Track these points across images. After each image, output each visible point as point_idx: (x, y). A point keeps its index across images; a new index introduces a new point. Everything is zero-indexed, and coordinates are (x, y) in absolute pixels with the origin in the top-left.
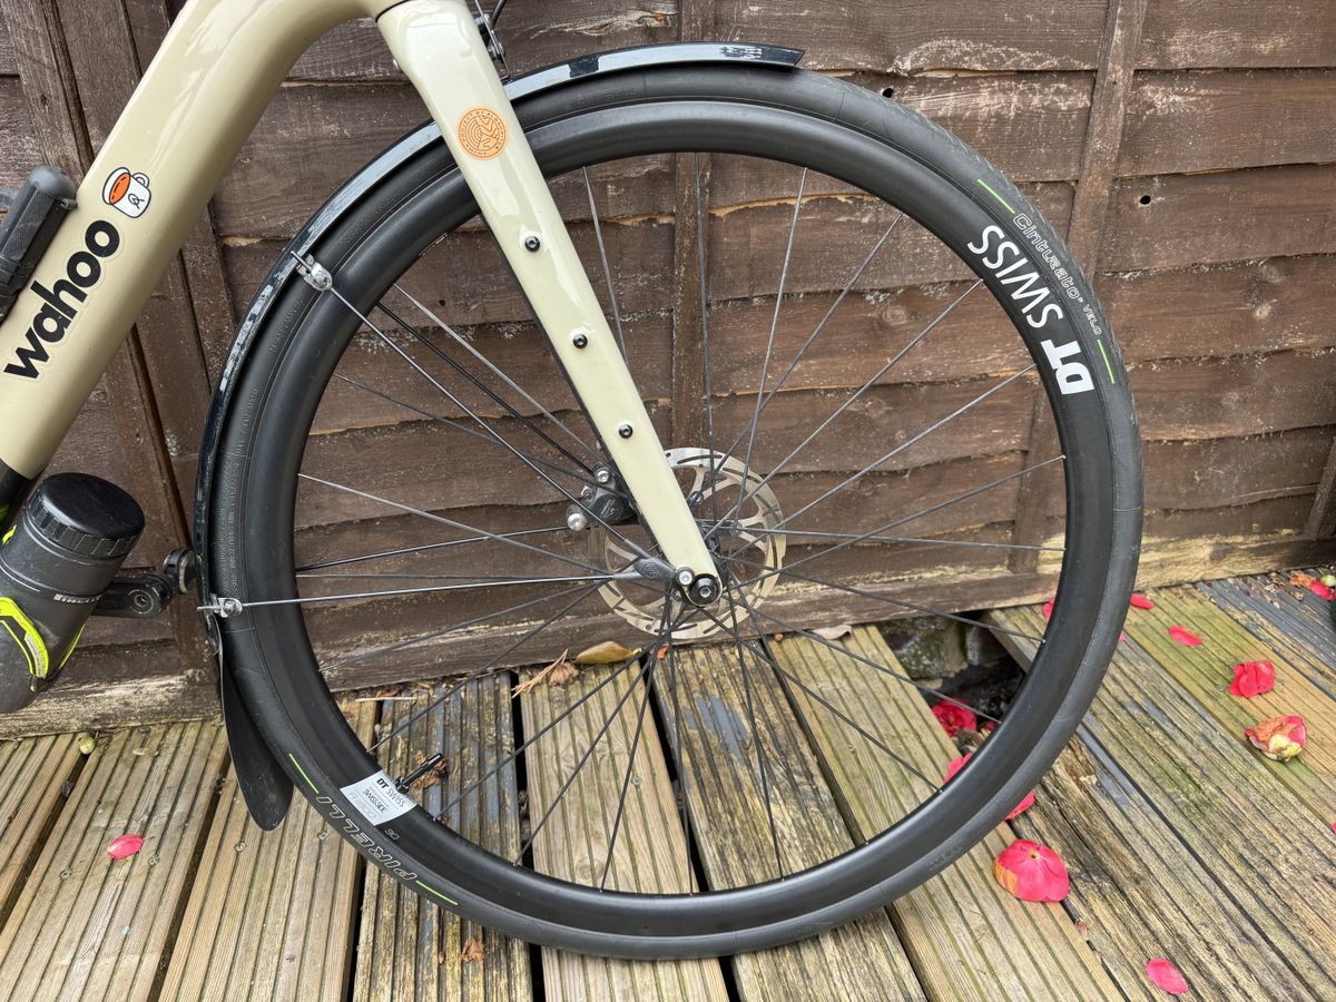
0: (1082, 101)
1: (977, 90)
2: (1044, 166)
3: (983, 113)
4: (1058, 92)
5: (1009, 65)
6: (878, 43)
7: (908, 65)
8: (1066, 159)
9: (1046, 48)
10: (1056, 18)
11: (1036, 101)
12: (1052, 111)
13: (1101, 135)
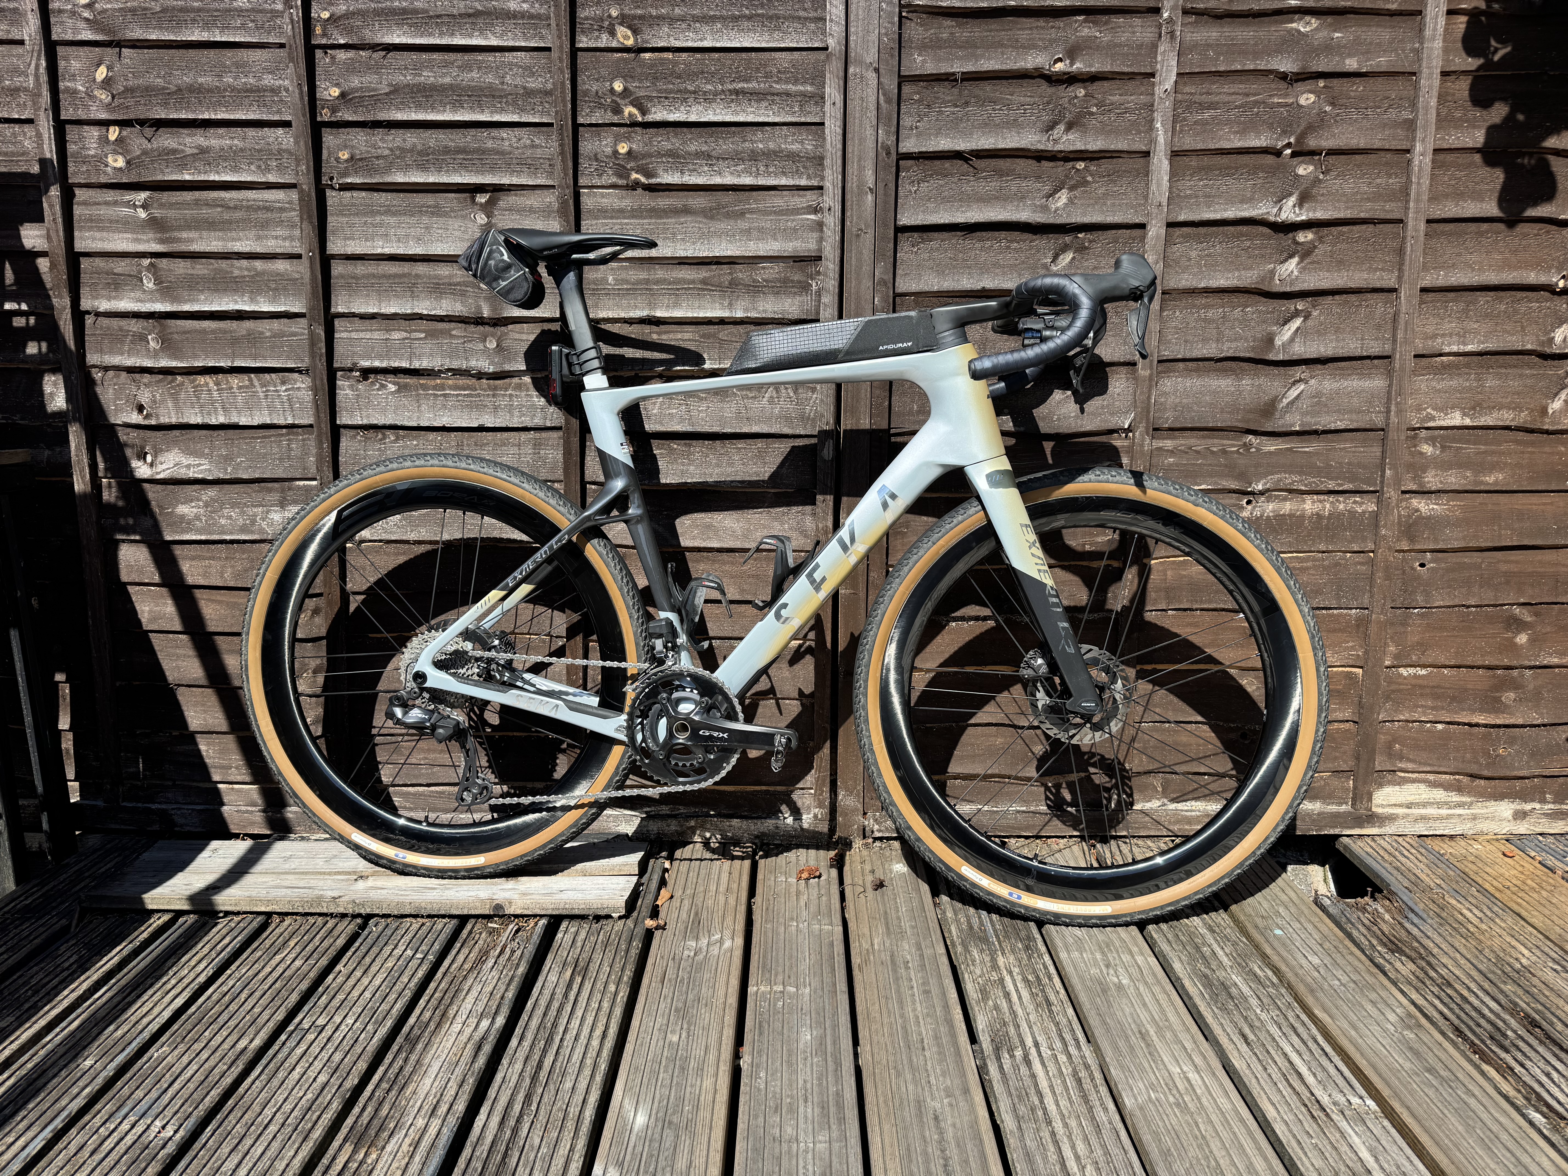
0: (1373, 507)
1: (1304, 501)
2: (1350, 542)
3: (1308, 512)
4: (1355, 502)
5: (1322, 487)
6: (1242, 476)
7: (1260, 487)
8: (1364, 539)
9: (1344, 479)
10: (1349, 464)
11: (1341, 507)
12: (1352, 513)
13: (1385, 526)
